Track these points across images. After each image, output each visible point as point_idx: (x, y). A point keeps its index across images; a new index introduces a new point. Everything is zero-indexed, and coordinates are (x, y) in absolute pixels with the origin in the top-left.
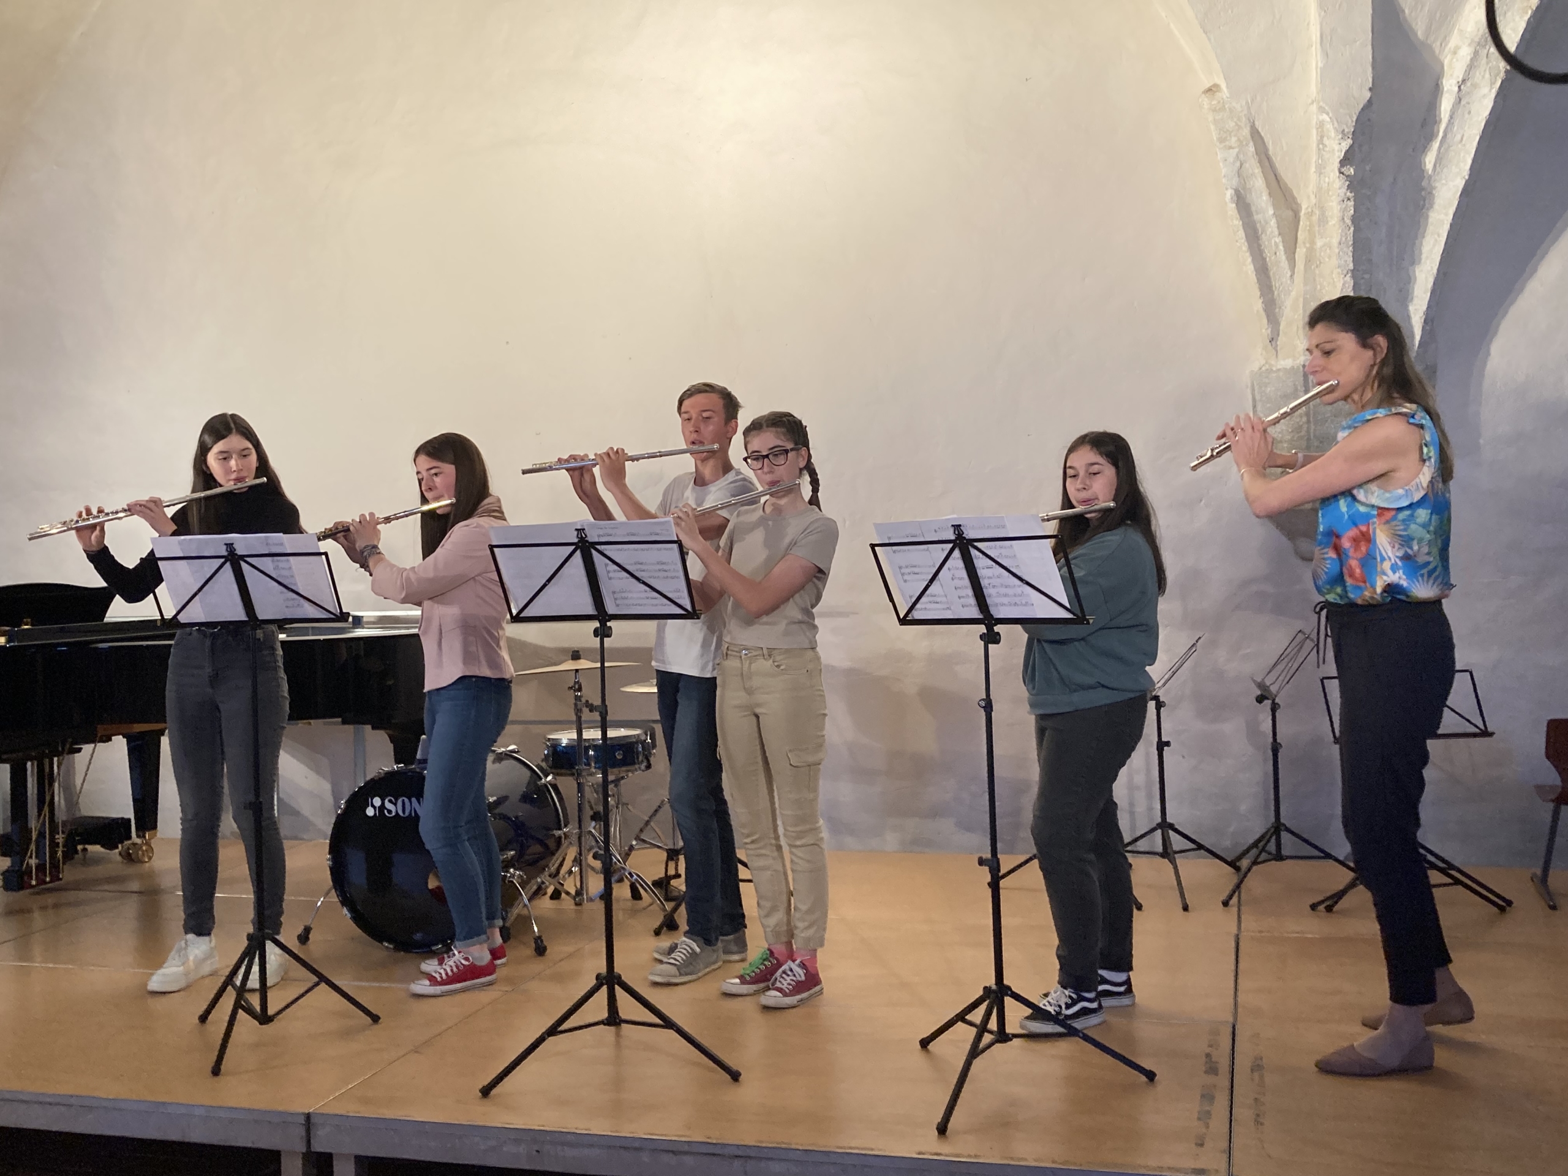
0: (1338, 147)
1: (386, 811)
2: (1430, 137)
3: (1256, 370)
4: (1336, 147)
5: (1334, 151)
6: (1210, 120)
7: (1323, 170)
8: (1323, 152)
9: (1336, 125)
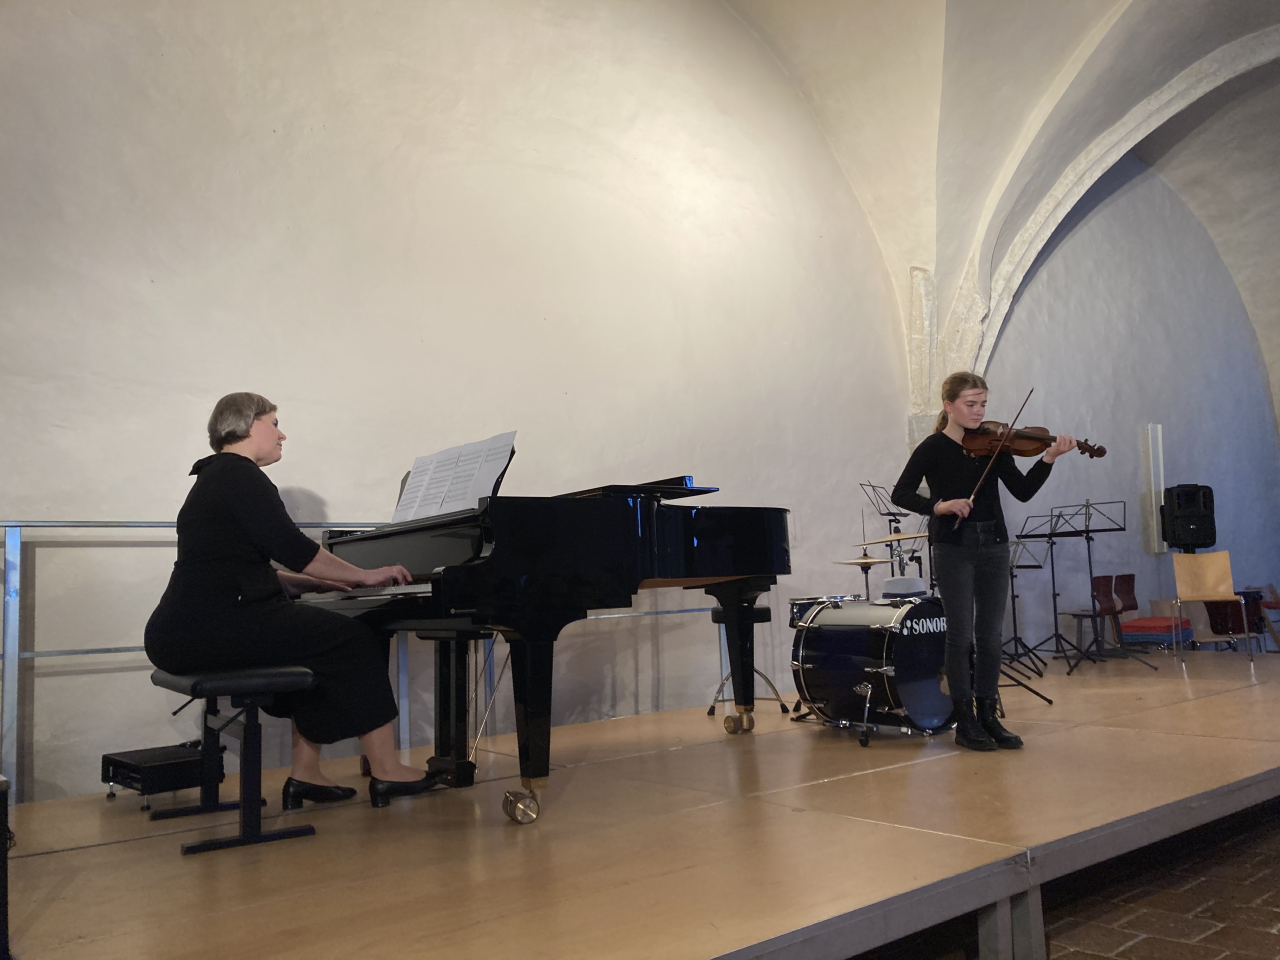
1: (914, 630)
3: (910, 415)
4: (981, 311)
5: (978, 313)
6: (921, 284)
7: (967, 321)
8: (970, 312)
9: (984, 301)
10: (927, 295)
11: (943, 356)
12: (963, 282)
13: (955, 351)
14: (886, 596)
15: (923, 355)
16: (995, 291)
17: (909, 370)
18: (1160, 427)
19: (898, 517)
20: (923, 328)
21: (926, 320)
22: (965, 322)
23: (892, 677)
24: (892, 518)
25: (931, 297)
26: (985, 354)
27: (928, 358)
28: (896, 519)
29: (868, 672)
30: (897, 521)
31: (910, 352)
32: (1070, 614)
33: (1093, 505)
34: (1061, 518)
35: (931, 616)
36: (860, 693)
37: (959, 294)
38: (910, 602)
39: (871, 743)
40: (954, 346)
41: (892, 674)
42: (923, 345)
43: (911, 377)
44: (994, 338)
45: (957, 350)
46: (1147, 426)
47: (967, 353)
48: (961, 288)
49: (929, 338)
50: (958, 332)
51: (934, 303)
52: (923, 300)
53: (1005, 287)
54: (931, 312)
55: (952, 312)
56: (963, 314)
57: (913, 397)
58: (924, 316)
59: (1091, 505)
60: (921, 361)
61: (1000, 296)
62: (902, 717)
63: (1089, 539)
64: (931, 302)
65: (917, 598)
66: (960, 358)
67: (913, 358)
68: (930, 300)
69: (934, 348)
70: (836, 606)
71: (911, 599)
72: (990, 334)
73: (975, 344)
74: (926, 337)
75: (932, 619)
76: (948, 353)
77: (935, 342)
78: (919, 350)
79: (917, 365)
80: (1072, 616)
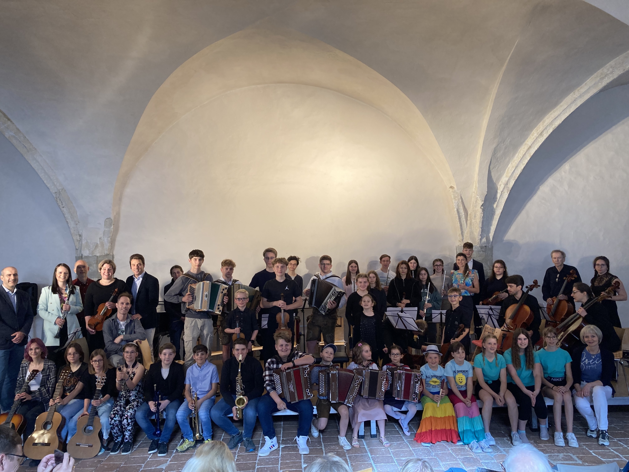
0: (481, 203)
2: (495, 201)
3: (457, 246)
5: (479, 203)
6: (452, 194)
11: (470, 221)
12: (474, 190)
15: (456, 222)
27: (459, 223)
42: (456, 218)
47: (478, 220)
48: (474, 193)
49: (457, 215)
50: (474, 211)
55: (473, 202)
73: (480, 216)
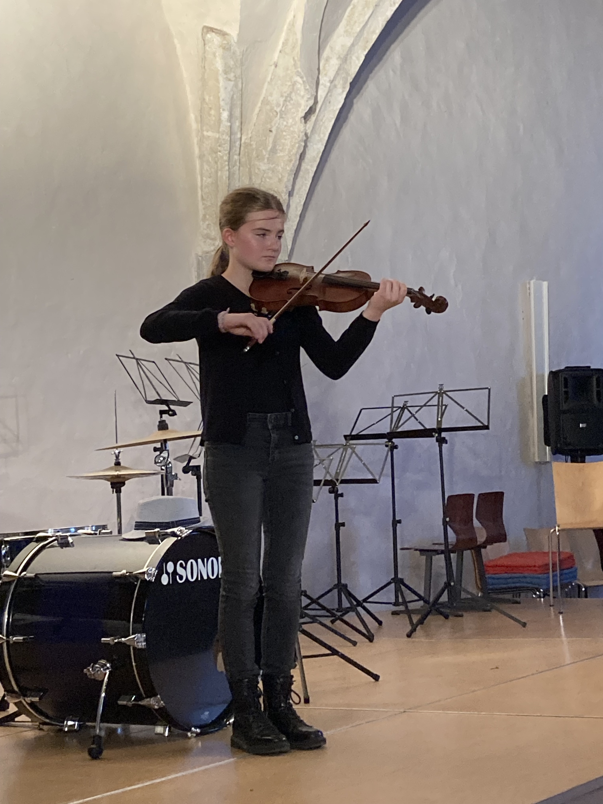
0: (305, 103)
1: (178, 577)
3: (200, 254)
4: (303, 102)
5: (299, 105)
6: (217, 54)
7: (283, 116)
8: (288, 103)
9: (308, 87)
10: (226, 72)
11: (249, 167)
12: (278, 57)
13: (266, 160)
14: (140, 526)
15: (219, 163)
16: (326, 75)
17: (199, 184)
18: (545, 284)
19: (172, 407)
20: (219, 121)
21: (224, 110)
22: (281, 117)
23: (141, 649)
24: (165, 408)
25: (232, 75)
26: (309, 167)
27: (227, 168)
28: (170, 409)
29: (107, 644)
30: (170, 413)
31: (201, 157)
32: (416, 550)
33: (448, 393)
34: (406, 410)
35: (204, 556)
36: (93, 677)
37: (272, 74)
38: (174, 534)
39: (105, 753)
40: (264, 153)
41: (142, 645)
42: (219, 148)
43: (202, 197)
44: (322, 145)
45: (268, 159)
46: (529, 283)
47: (282, 164)
48: (276, 66)
49: (228, 138)
50: (271, 131)
51: (236, 86)
52: (221, 79)
53: (339, 69)
54: (232, 97)
55: (262, 101)
56: (278, 105)
57: (205, 227)
58: (222, 103)
59: (445, 392)
60: (217, 172)
61: (331, 82)
62: (156, 710)
63: (441, 441)
64: (232, 83)
65: (183, 529)
66: (273, 171)
67: (206, 167)
68: (230, 80)
69: (236, 154)
70: (64, 543)
71: (175, 530)
72: (316, 137)
73: (294, 151)
74: (224, 137)
75: (205, 559)
76: (257, 163)
77: (238, 143)
78: (214, 155)
79: (210, 177)
80: (418, 552)
